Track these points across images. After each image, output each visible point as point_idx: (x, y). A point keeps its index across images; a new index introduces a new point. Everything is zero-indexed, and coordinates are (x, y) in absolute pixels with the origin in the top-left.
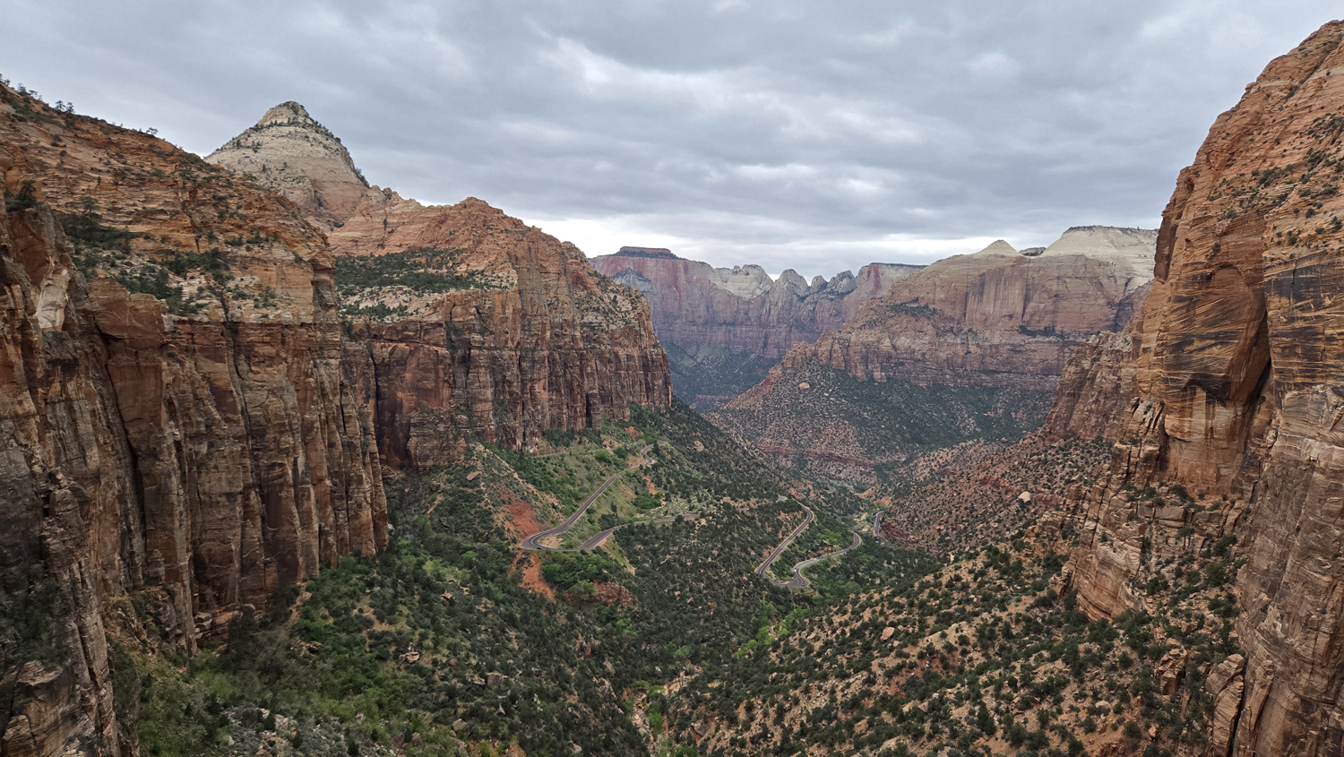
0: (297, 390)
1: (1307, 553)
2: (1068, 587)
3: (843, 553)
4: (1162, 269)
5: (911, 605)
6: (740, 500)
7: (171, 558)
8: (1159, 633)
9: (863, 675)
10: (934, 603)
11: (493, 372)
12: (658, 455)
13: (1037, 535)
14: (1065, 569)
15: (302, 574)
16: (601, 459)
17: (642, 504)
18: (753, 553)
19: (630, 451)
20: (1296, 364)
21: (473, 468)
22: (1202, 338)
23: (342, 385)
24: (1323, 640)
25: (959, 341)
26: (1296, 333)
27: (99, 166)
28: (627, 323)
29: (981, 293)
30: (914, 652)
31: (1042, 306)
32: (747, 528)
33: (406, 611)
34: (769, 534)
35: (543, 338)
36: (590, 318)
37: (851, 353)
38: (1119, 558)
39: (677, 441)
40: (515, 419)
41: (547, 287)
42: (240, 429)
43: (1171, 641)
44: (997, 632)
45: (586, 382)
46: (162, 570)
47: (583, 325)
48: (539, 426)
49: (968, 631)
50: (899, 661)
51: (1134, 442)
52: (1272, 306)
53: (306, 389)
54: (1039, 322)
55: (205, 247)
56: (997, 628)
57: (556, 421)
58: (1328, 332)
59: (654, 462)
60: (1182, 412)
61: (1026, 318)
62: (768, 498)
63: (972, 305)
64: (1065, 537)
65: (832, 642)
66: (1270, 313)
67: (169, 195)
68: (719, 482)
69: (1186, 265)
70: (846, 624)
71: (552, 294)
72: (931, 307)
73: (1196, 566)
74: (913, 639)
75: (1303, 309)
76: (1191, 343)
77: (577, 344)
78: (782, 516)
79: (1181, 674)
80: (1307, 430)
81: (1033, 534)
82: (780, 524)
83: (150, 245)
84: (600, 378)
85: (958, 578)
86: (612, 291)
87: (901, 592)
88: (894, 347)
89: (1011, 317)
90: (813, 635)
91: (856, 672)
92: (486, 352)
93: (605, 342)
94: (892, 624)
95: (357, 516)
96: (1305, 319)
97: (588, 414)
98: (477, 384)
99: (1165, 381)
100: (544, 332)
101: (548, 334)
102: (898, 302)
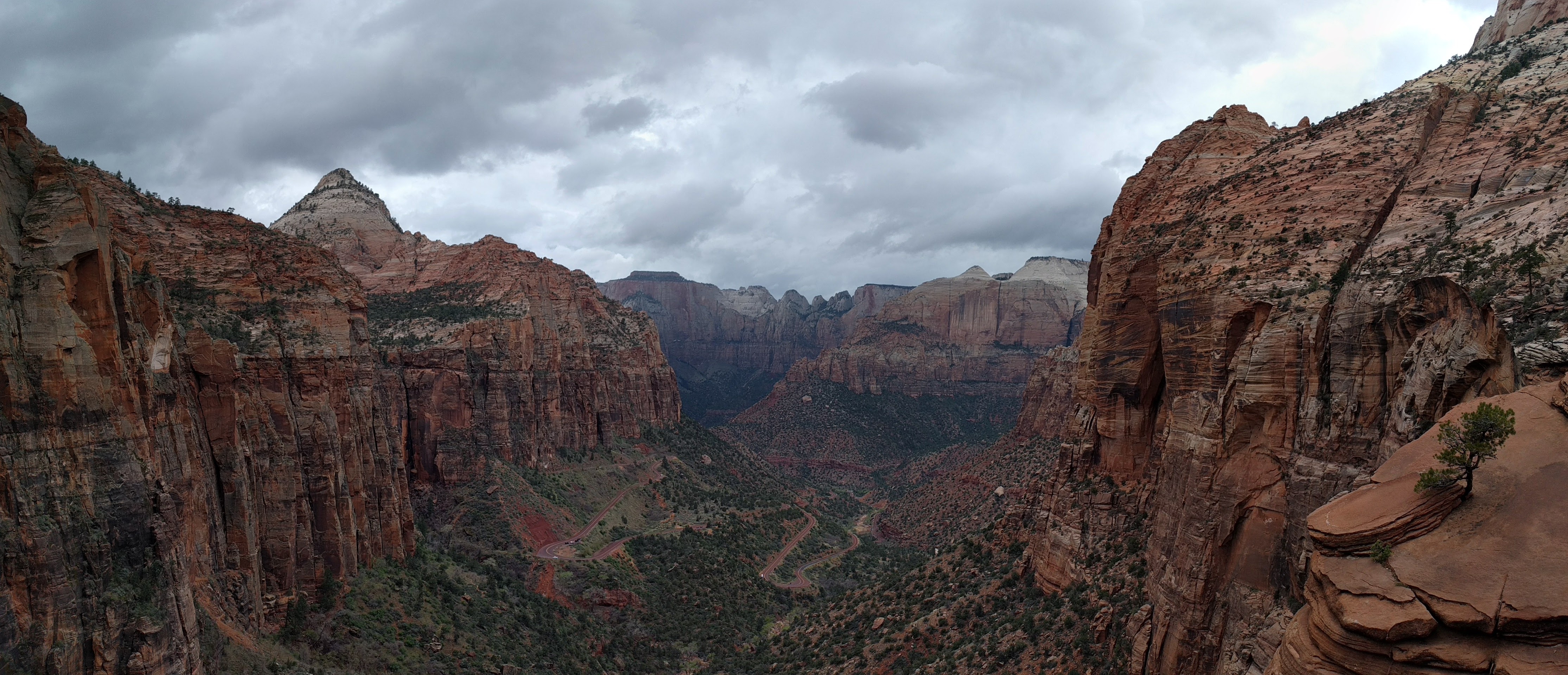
0: (337, 415)
2: (1028, 567)
3: (842, 554)
4: (1093, 296)
5: (899, 597)
6: (745, 510)
7: (244, 549)
8: (1092, 597)
9: (856, 660)
10: (919, 593)
11: (509, 393)
12: (667, 469)
13: (1004, 527)
14: (1025, 553)
15: (344, 571)
17: (651, 516)
18: (757, 558)
19: (639, 467)
20: (1179, 375)
21: (492, 483)
22: (1121, 354)
23: (374, 409)
25: (944, 355)
26: (1179, 351)
28: (635, 344)
29: (962, 312)
30: (900, 636)
31: (1011, 323)
32: (751, 536)
33: (430, 608)
34: (773, 540)
35: (555, 361)
36: (599, 340)
37: (850, 368)
38: (1066, 540)
39: (685, 456)
40: (530, 437)
41: (558, 313)
42: (294, 447)
43: (1101, 602)
44: (971, 612)
45: (596, 401)
46: (238, 558)
47: (592, 348)
48: (553, 443)
49: (947, 614)
50: (888, 645)
51: (1076, 442)
52: (1164, 330)
53: (344, 413)
54: (1009, 337)
55: (268, 297)
56: (971, 610)
57: (568, 438)
58: (1199, 350)
59: (662, 476)
60: (1110, 415)
61: (1000, 334)
62: (772, 506)
63: (954, 322)
64: (1025, 526)
65: (828, 635)
66: (1163, 336)
67: (242, 258)
68: (726, 493)
69: (1108, 295)
70: (842, 618)
71: (563, 319)
72: (919, 324)
73: (1119, 539)
74: (899, 626)
75: (1184, 333)
76: (1113, 358)
77: (587, 365)
78: (786, 523)
79: (1109, 627)
80: (1188, 426)
81: (1001, 526)
82: (784, 530)
83: (229, 300)
84: (610, 397)
85: (939, 570)
86: (620, 314)
87: (890, 586)
88: (887, 361)
89: (987, 332)
90: (811, 629)
91: (849, 658)
92: (502, 375)
93: (615, 362)
94: (882, 615)
95: (388, 524)
96: (1185, 341)
97: (599, 432)
98: (495, 405)
99: (1097, 389)
100: (555, 355)
101: (559, 357)
102: (890, 320)
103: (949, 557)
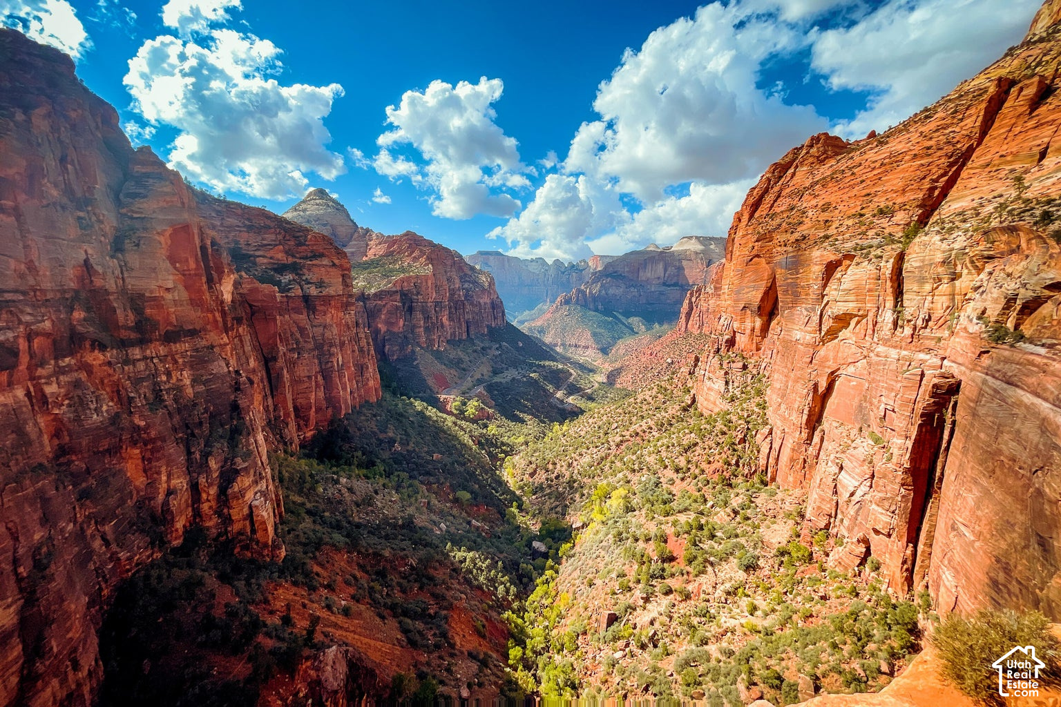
0: (337, 327)
1: (796, 381)
2: (694, 401)
3: (589, 391)
4: (729, 256)
5: (625, 413)
6: (541, 368)
7: (285, 408)
8: (734, 418)
9: (605, 445)
10: (635, 411)
11: (423, 314)
12: (503, 350)
14: (692, 393)
15: (343, 412)
16: (475, 351)
17: (495, 372)
18: (548, 393)
19: (489, 348)
20: (789, 298)
21: (416, 359)
22: (748, 287)
23: (357, 323)
24: (805, 417)
25: (636, 290)
26: (789, 285)
27: (240, 224)
28: (484, 288)
29: (645, 268)
30: (628, 433)
31: (672, 273)
33: (392, 427)
34: (555, 384)
35: (446, 296)
36: (466, 285)
38: (716, 387)
39: (510, 342)
40: (434, 335)
41: (446, 272)
42: (311, 346)
43: (740, 422)
44: (664, 423)
45: (466, 316)
46: (282, 414)
47: (463, 289)
48: (445, 338)
49: (651, 423)
50: (621, 438)
51: (720, 335)
52: (778, 273)
54: (671, 280)
55: (291, 260)
56: (664, 421)
57: (453, 334)
58: (802, 284)
59: (499, 353)
60: (741, 321)
61: (666, 279)
62: (554, 366)
63: (641, 274)
66: (777, 276)
67: (273, 237)
69: (740, 255)
70: (595, 423)
71: (448, 275)
72: (623, 275)
73: (749, 388)
74: (627, 428)
75: (791, 274)
76: (744, 289)
77: (461, 298)
78: (562, 376)
79: (745, 436)
80: (795, 327)
82: (561, 379)
83: (265, 261)
84: (472, 314)
85: (645, 400)
86: (476, 272)
87: (620, 407)
89: (659, 278)
91: (602, 443)
92: (419, 304)
93: (475, 297)
94: (616, 422)
95: (367, 384)
96: (792, 278)
97: (468, 331)
98: (416, 319)
99: (733, 307)
100: (446, 293)
101: (448, 294)
102: (608, 273)
103: (650, 393)
